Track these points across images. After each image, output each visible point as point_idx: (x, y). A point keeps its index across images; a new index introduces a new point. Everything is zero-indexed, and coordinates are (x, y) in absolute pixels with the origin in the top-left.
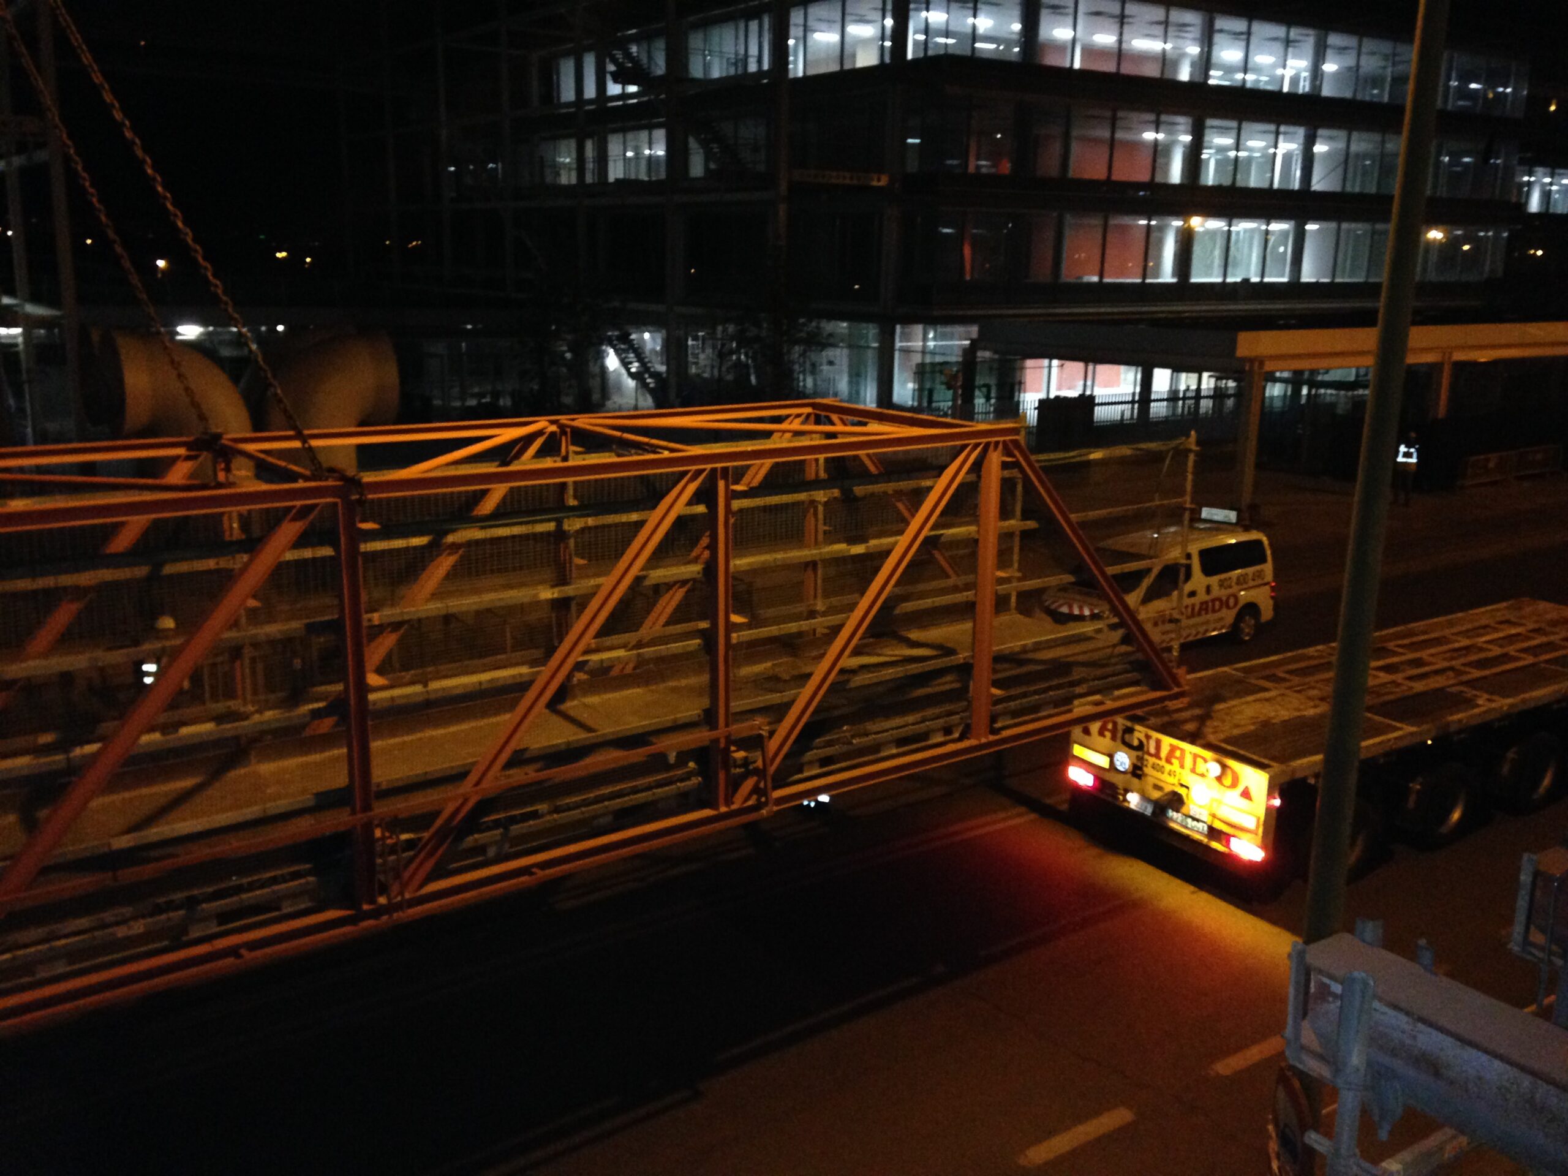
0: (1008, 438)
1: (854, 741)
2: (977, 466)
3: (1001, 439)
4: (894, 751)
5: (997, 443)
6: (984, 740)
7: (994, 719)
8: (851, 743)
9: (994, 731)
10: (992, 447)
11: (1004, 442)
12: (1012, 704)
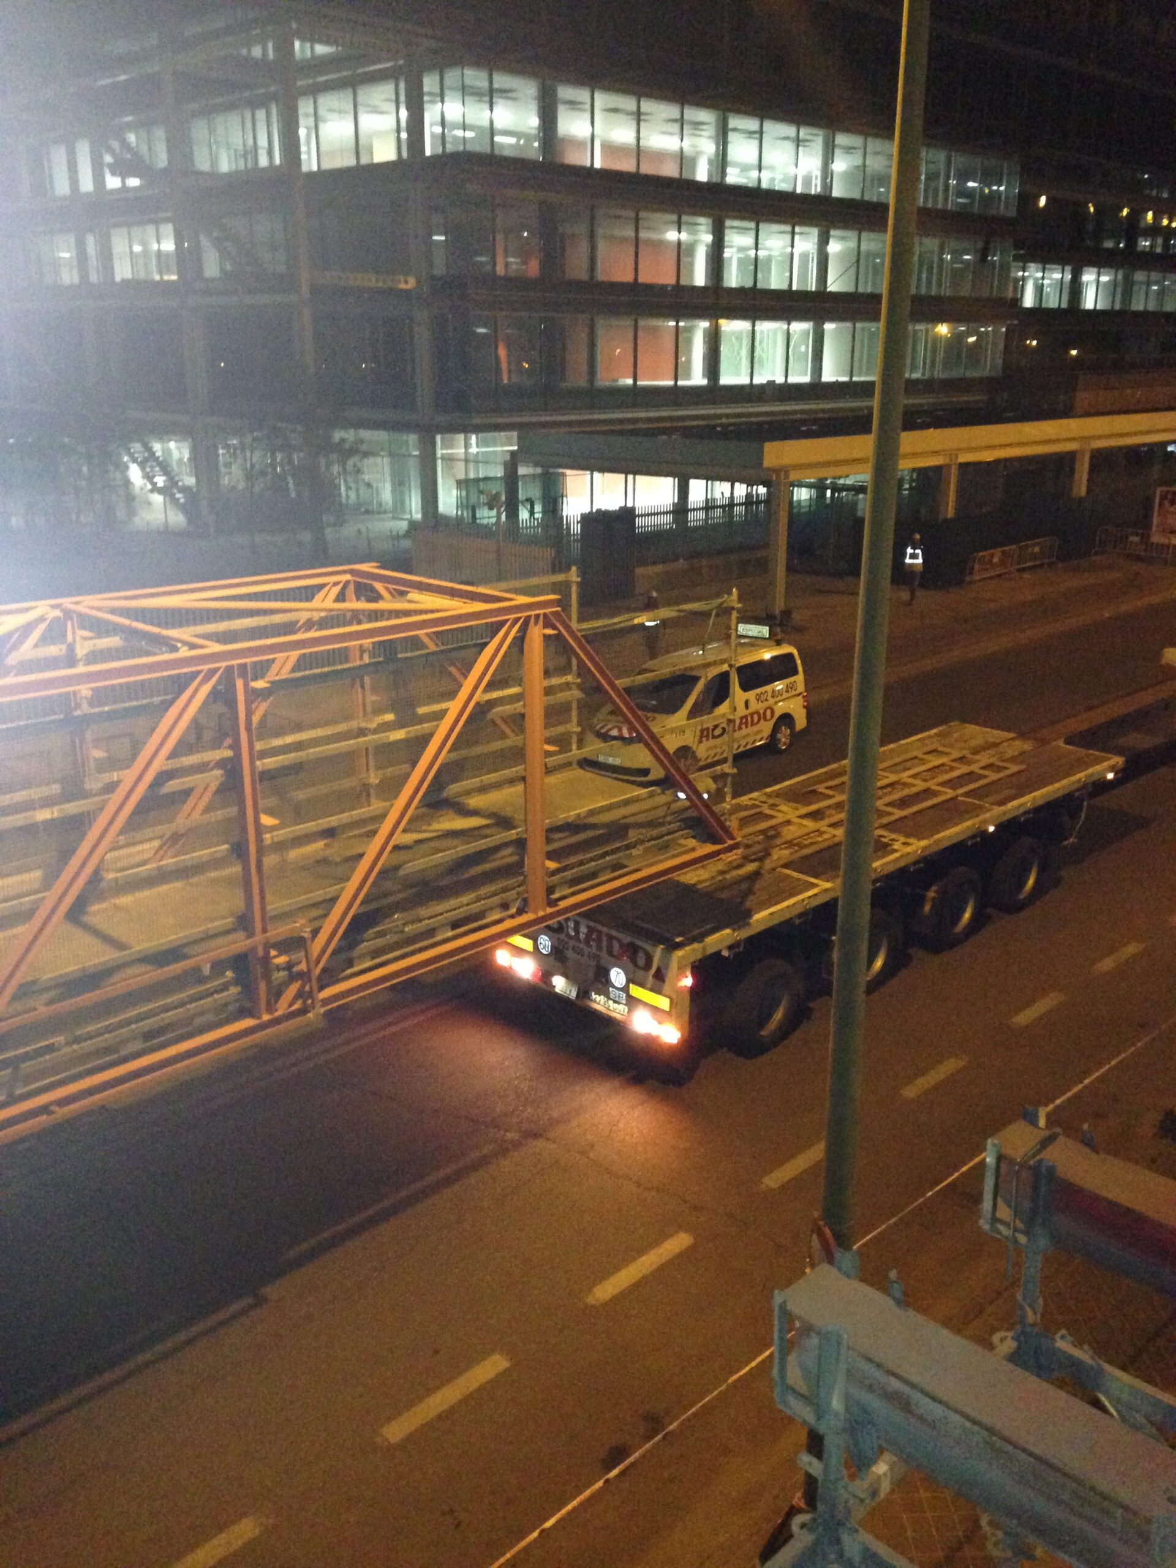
0: (547, 611)
1: (407, 929)
2: (520, 641)
3: (541, 612)
4: (450, 934)
5: (537, 616)
6: (541, 914)
7: (550, 890)
8: (402, 932)
9: (552, 903)
10: (532, 620)
11: (545, 615)
12: (569, 874)
